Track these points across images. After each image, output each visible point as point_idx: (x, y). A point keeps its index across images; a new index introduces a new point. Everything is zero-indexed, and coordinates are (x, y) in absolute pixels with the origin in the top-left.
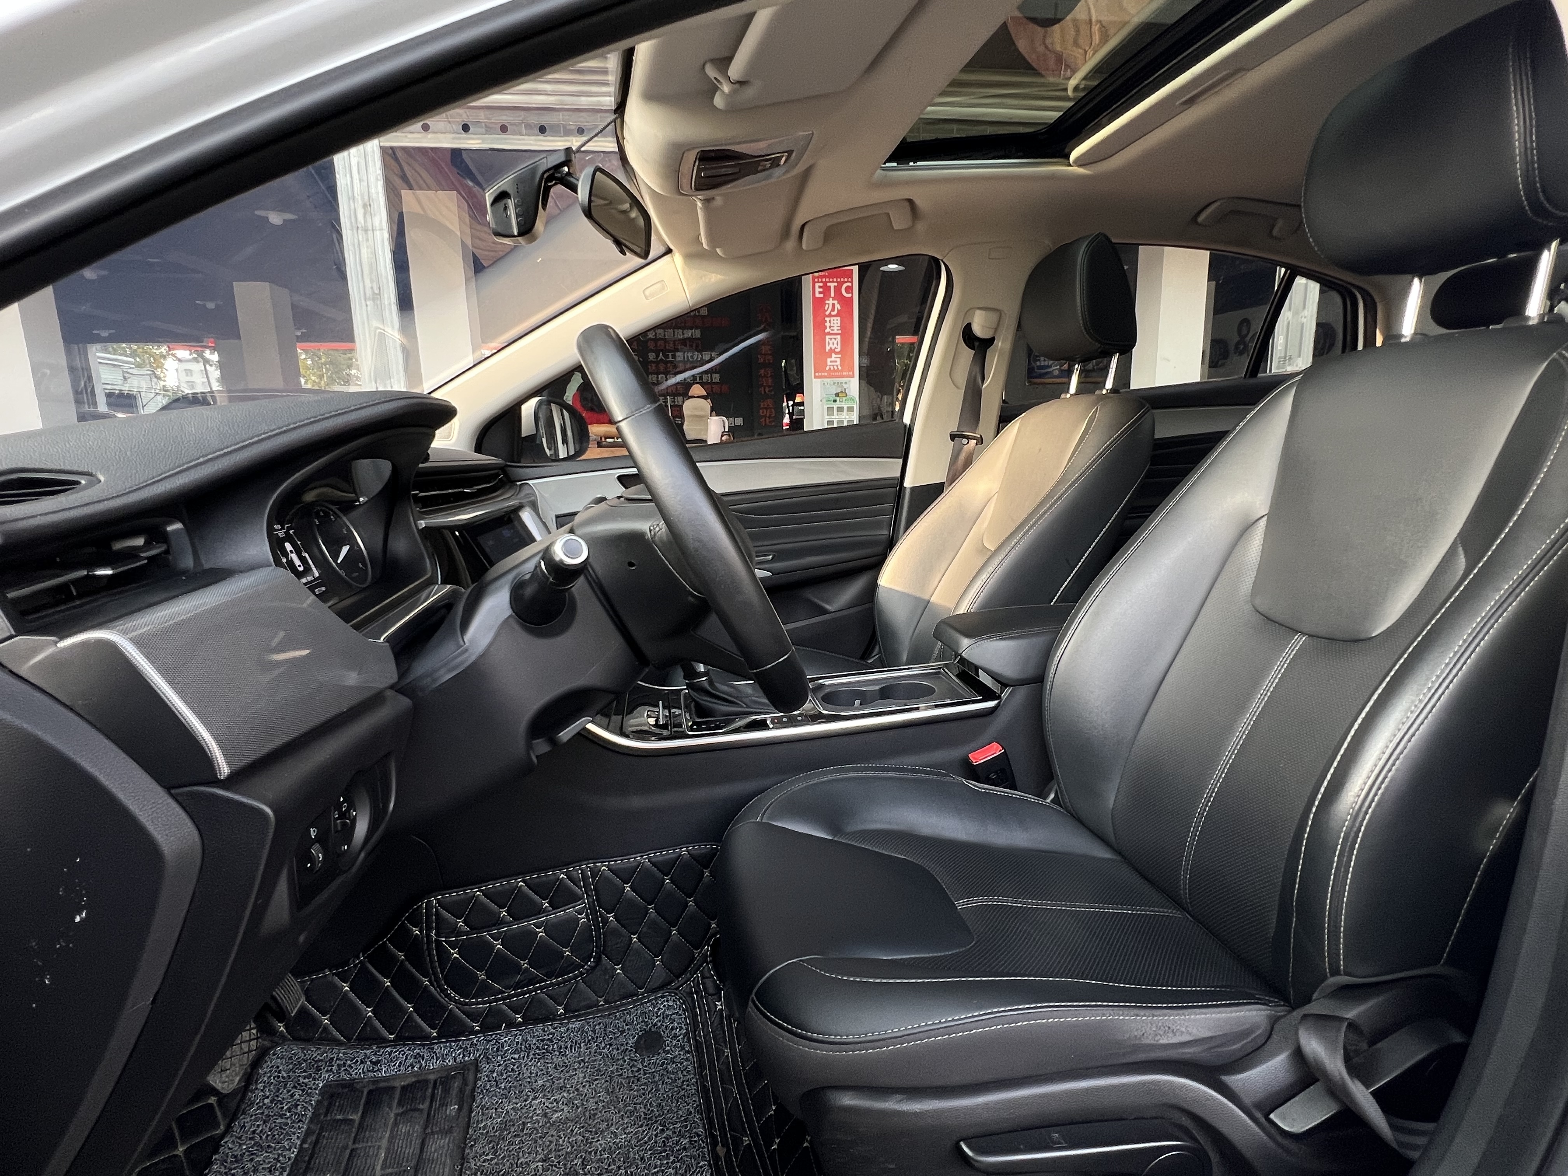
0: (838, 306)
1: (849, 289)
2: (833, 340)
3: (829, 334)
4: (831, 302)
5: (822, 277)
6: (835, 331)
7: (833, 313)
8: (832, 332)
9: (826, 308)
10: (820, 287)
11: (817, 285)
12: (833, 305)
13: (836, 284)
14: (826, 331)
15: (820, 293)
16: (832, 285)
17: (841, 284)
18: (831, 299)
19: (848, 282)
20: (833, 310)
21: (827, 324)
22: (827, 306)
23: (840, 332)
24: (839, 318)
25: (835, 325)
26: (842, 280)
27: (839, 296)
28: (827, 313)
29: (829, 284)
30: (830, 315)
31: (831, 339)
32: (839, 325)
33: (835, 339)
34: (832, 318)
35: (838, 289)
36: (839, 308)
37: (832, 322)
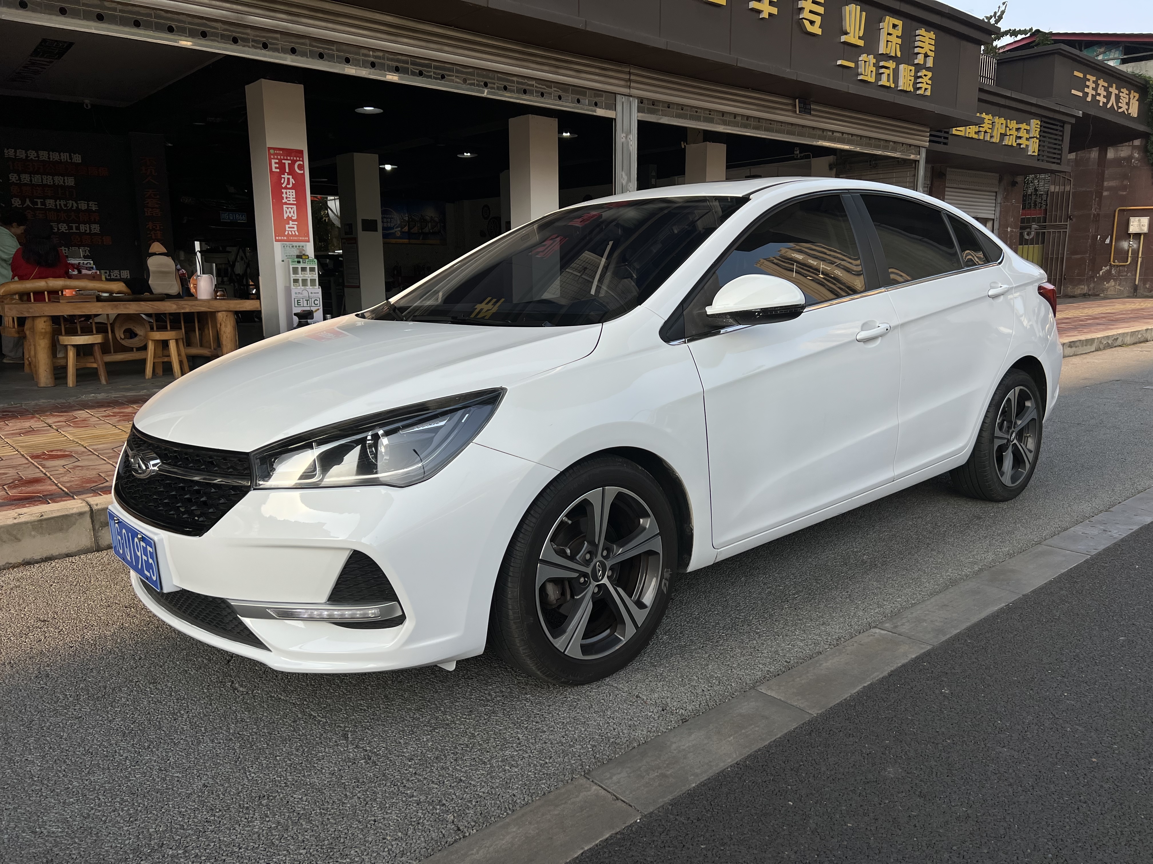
0: (292, 181)
1: (301, 167)
2: (290, 209)
3: (286, 204)
4: (286, 176)
5: (277, 154)
6: (291, 202)
7: (288, 186)
8: (288, 202)
9: (282, 182)
10: (276, 163)
11: (273, 161)
12: (288, 179)
13: (290, 162)
14: (283, 201)
15: (276, 168)
16: (287, 162)
17: (294, 162)
18: (286, 174)
19: (300, 161)
20: (288, 183)
21: (284, 195)
22: (283, 179)
23: (295, 202)
24: (294, 191)
25: (291, 196)
26: (295, 158)
27: (292, 172)
28: (284, 186)
29: (283, 161)
30: (286, 188)
31: (288, 208)
32: (294, 196)
33: (292, 208)
34: (288, 191)
35: (291, 166)
36: (294, 182)
37: (288, 193)
